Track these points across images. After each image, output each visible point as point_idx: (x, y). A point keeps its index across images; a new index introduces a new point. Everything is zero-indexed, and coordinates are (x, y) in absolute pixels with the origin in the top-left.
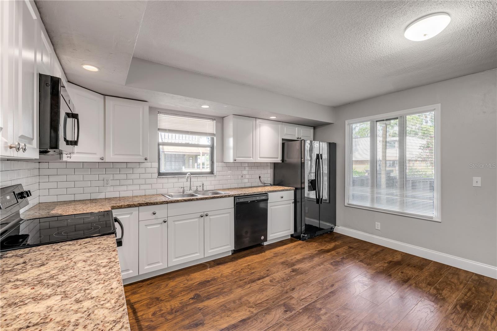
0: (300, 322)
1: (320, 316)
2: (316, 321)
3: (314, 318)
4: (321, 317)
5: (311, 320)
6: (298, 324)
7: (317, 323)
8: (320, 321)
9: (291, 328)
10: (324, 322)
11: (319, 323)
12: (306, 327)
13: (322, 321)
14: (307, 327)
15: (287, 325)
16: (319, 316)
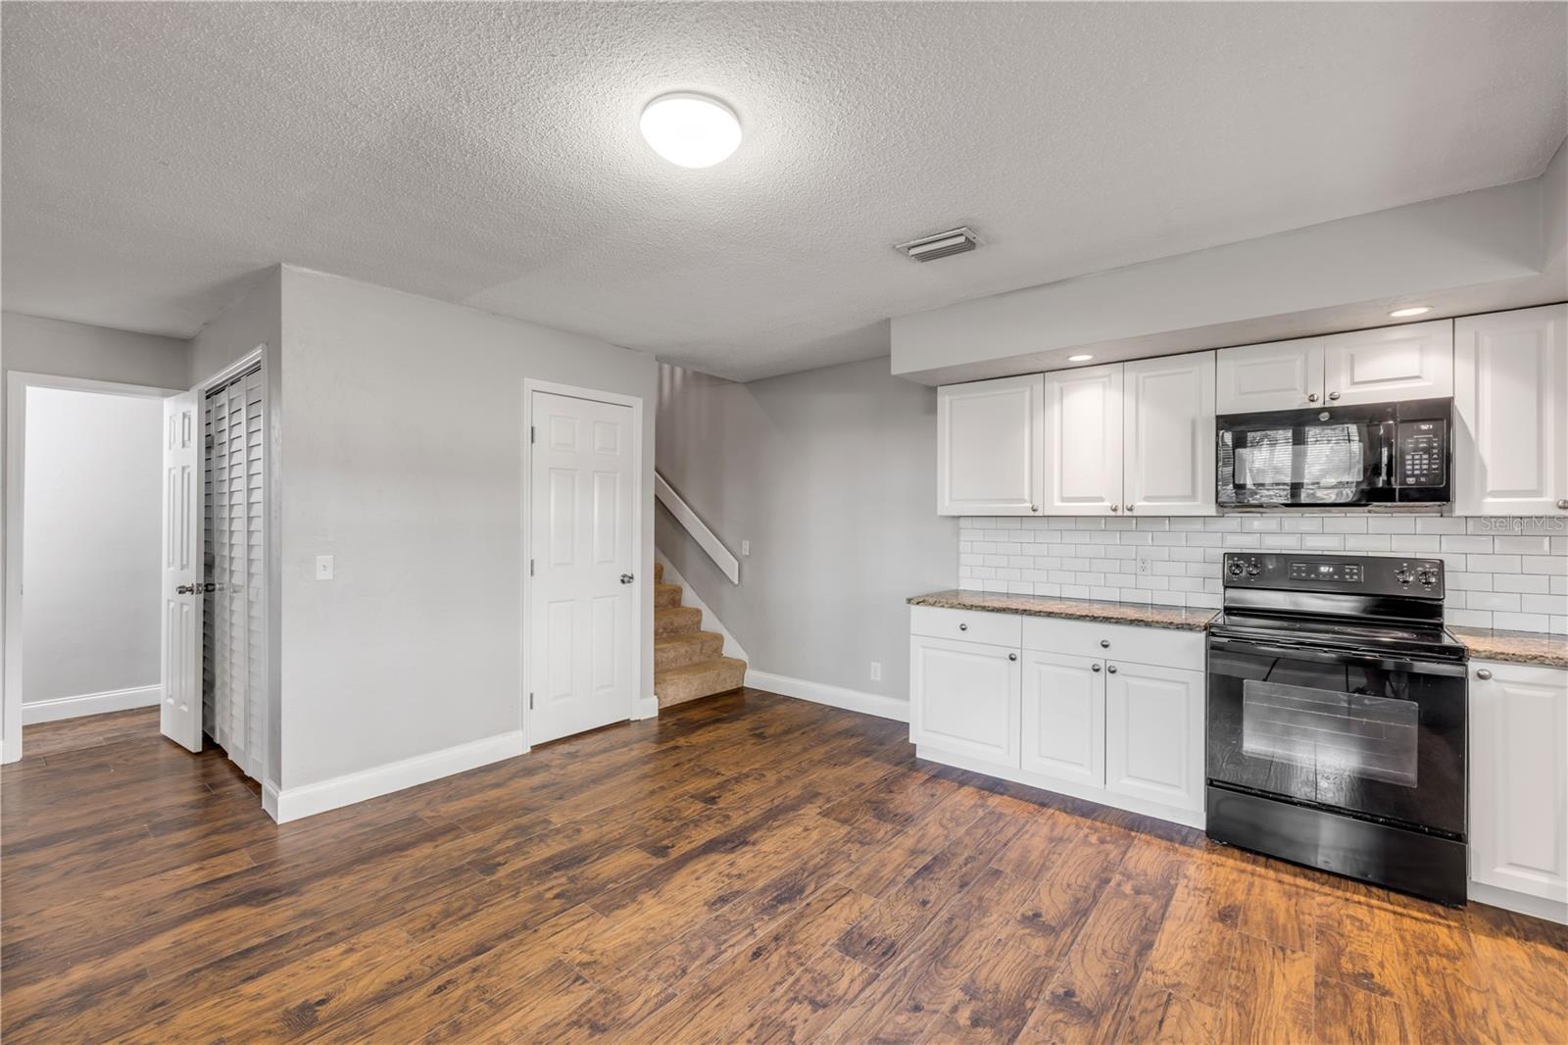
0: (1013, 971)
1: (968, 998)
2: (974, 981)
3: (982, 990)
4: (966, 994)
5: (986, 980)
6: (1014, 965)
7: (967, 976)
8: (963, 982)
9: (1025, 954)
10: (950, 982)
11: (963, 977)
12: (991, 961)
13: (958, 983)
14: (988, 961)
15: (1038, 957)
16: (973, 997)
